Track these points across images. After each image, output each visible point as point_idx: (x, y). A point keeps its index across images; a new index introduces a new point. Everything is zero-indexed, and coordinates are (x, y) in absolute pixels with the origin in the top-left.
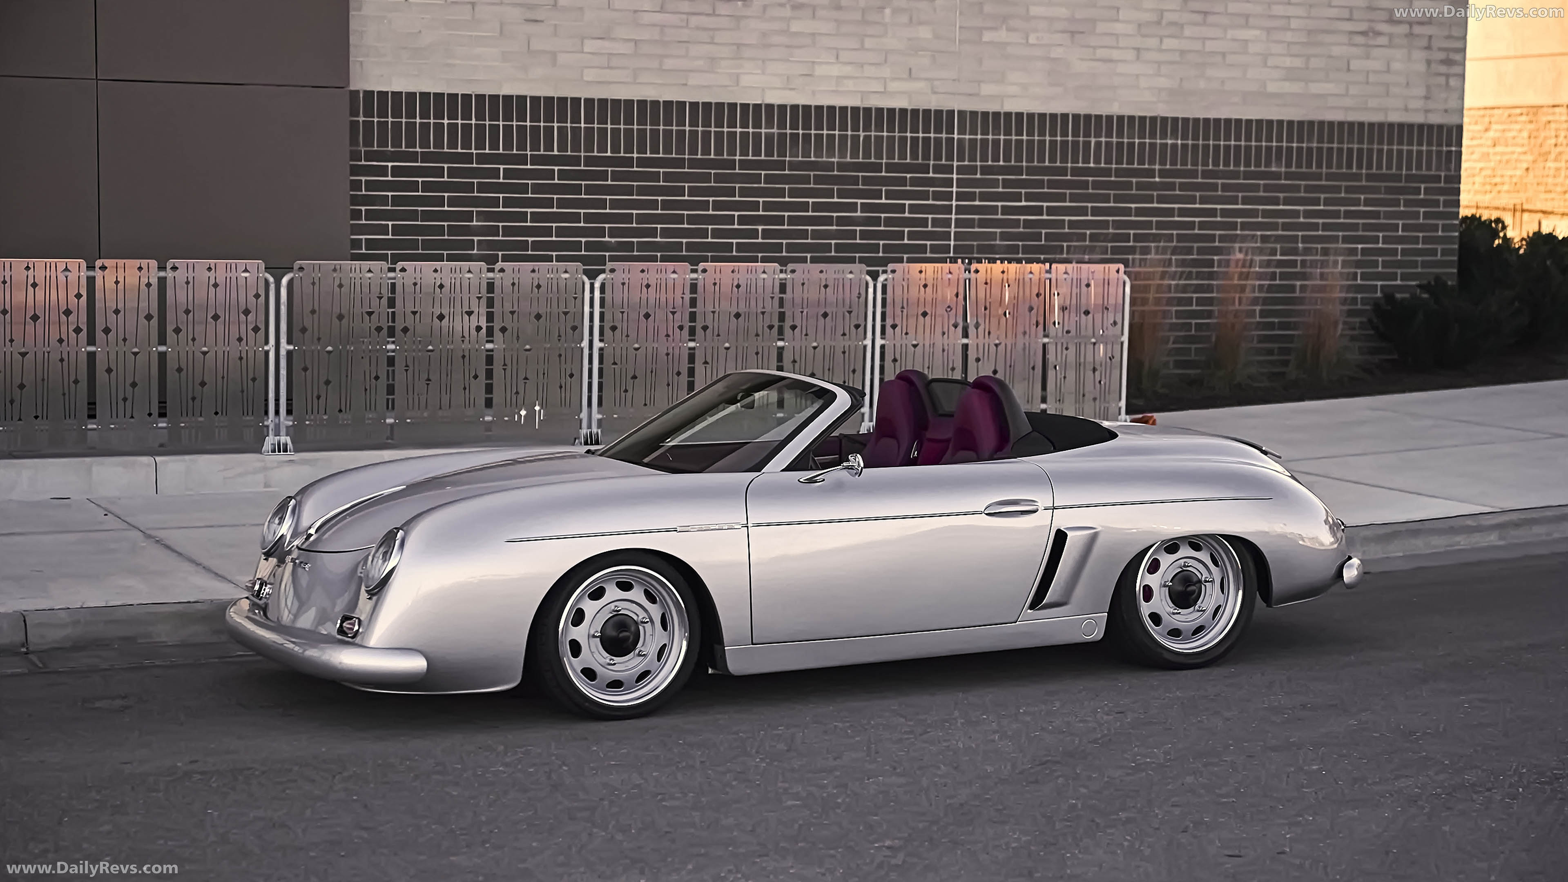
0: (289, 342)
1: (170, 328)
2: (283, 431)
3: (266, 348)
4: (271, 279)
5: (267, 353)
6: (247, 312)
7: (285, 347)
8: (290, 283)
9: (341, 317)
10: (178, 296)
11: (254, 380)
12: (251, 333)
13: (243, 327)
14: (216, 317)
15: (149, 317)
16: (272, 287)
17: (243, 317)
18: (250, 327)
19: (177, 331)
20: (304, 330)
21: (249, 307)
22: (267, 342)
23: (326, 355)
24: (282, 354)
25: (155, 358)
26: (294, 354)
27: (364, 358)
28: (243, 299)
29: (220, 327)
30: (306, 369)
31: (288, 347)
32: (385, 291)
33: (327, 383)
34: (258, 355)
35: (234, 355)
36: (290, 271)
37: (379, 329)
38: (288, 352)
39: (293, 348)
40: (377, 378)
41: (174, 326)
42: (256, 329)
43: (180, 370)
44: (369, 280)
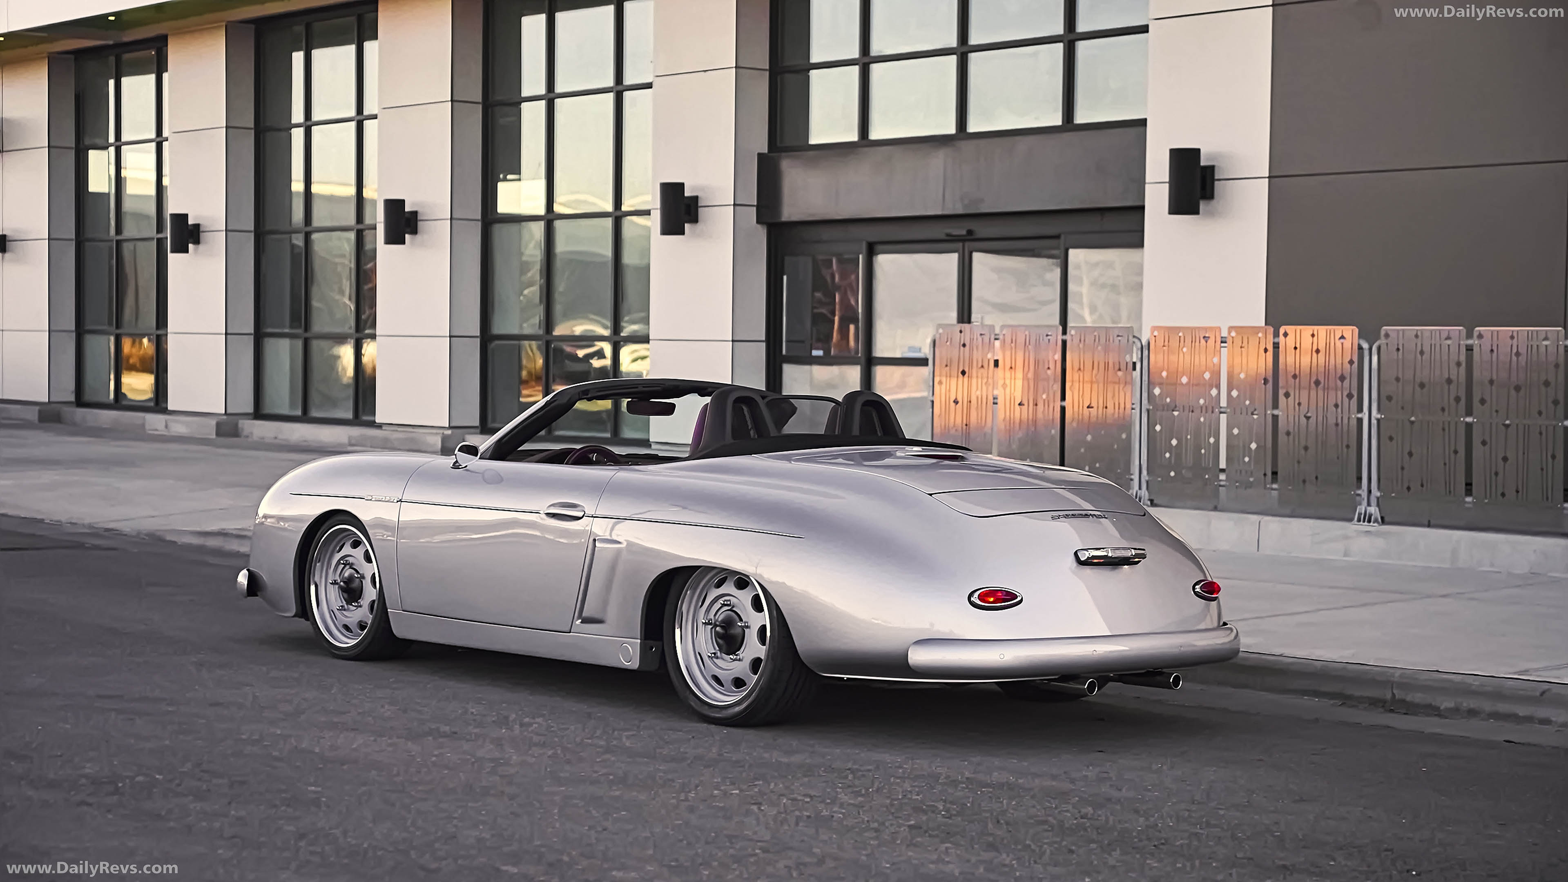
0: (1379, 410)
1: (1281, 392)
2: (1374, 502)
3: (1360, 416)
4: (1365, 346)
5: (1360, 421)
6: (1342, 378)
7: (1376, 415)
8: (1379, 349)
9: (1422, 386)
10: (1287, 360)
11: (1348, 446)
12: (1346, 400)
13: (1339, 393)
14: (1317, 383)
15: (1265, 382)
16: (1366, 353)
17: (1339, 383)
18: (1345, 394)
19: (1287, 395)
20: (1390, 399)
21: (1345, 375)
22: (1360, 410)
23: (1409, 424)
24: (1374, 422)
25: (1270, 419)
26: (1382, 422)
27: (1444, 430)
28: (1339, 366)
29: (1321, 393)
30: (1391, 439)
31: (1379, 416)
32: (1463, 358)
33: (1410, 454)
34: (1354, 423)
35: (1332, 421)
36: (1378, 338)
37: (1458, 399)
38: (1378, 420)
39: (1383, 416)
40: (1456, 452)
41: (1284, 391)
42: (1350, 396)
43: (1288, 434)
44: (1449, 346)
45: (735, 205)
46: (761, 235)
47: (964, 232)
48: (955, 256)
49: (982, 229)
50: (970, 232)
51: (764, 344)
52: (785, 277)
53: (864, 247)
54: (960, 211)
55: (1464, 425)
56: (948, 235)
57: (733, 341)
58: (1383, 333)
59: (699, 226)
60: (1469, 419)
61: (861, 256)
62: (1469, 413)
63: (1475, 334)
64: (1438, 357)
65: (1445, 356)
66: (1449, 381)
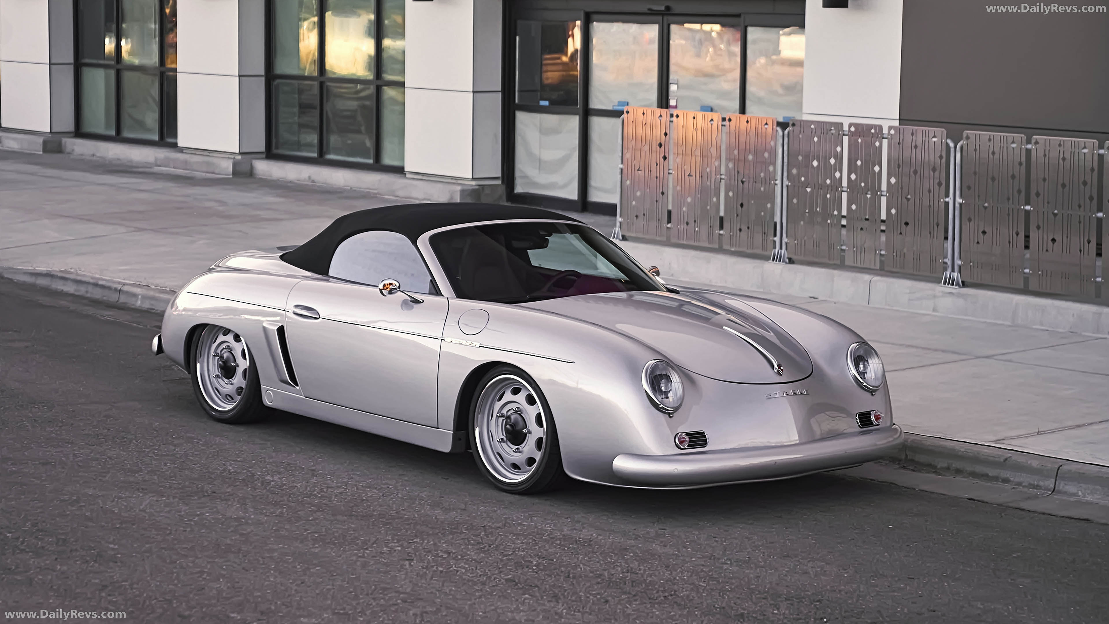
0: (961, 196)
2: (956, 268)
3: (947, 200)
4: (952, 145)
5: (947, 204)
6: (934, 170)
7: (959, 200)
8: (962, 148)
9: (993, 179)
10: (893, 153)
11: (938, 224)
12: (937, 187)
13: (932, 181)
14: (915, 172)
16: (952, 150)
17: (932, 173)
18: (936, 181)
20: (969, 188)
21: (936, 167)
22: (947, 195)
23: (983, 209)
24: (957, 205)
26: (963, 207)
27: (1009, 215)
28: (932, 160)
29: (918, 180)
30: (970, 220)
31: (961, 201)
32: (1023, 159)
33: (984, 232)
34: (942, 206)
35: (926, 203)
36: (961, 139)
37: (1019, 191)
38: (961, 205)
39: (964, 202)
40: (1018, 233)
42: (940, 184)
44: (1013, 148)
55: (1023, 213)
58: (964, 135)
60: (1027, 208)
62: (1027, 203)
63: (1033, 141)
64: (1005, 157)
65: (1010, 158)
66: (1013, 177)
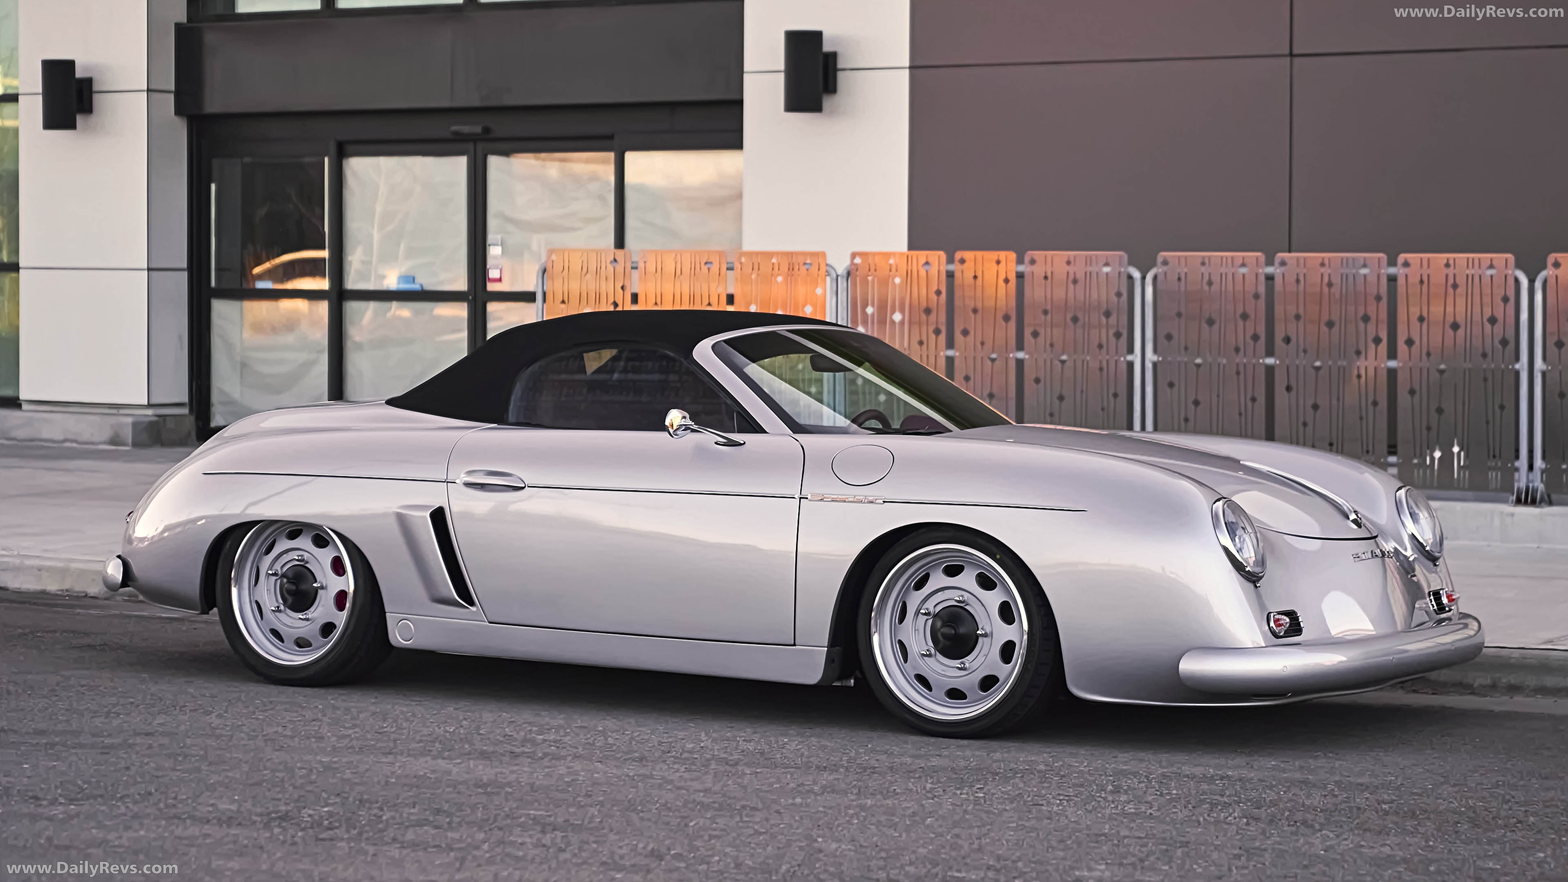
0: (1155, 351)
1: (1028, 330)
3: (1129, 358)
4: (1137, 275)
5: (1131, 365)
6: (1108, 314)
7: (1150, 356)
8: (1155, 278)
9: (1210, 322)
10: (1035, 293)
11: (1116, 395)
12: (1113, 340)
13: (1104, 331)
14: (1075, 320)
15: (1007, 318)
16: (1138, 283)
17: (1103, 319)
18: (1112, 332)
19: (1035, 334)
20: (1169, 338)
21: (1111, 308)
22: (1131, 350)
23: (1195, 368)
24: (1149, 366)
25: (1012, 365)
26: (1159, 367)
27: (1238, 373)
28: (1104, 298)
29: (1079, 331)
30: (1171, 385)
31: (1155, 358)
32: (1262, 289)
33: (1196, 403)
34: (1124, 368)
35: (1094, 365)
36: (1154, 265)
37: (1255, 338)
38: (1155, 365)
39: (1160, 359)
40: (1254, 400)
41: (1031, 329)
42: (1118, 335)
43: (1037, 381)
44: (1244, 275)
45: (148, 90)
46: (180, 130)
47: (478, 129)
48: (462, 162)
49: (502, 126)
50: (487, 130)
51: (186, 273)
52: (213, 187)
53: (333, 148)
54: (476, 103)
55: (1263, 369)
56: (456, 133)
57: (149, 269)
58: (1160, 259)
59: (93, 118)
60: (1270, 361)
61: (326, 160)
62: (1270, 353)
63: (1277, 261)
64: (1230, 288)
65: (1239, 287)
66: (1245, 316)
